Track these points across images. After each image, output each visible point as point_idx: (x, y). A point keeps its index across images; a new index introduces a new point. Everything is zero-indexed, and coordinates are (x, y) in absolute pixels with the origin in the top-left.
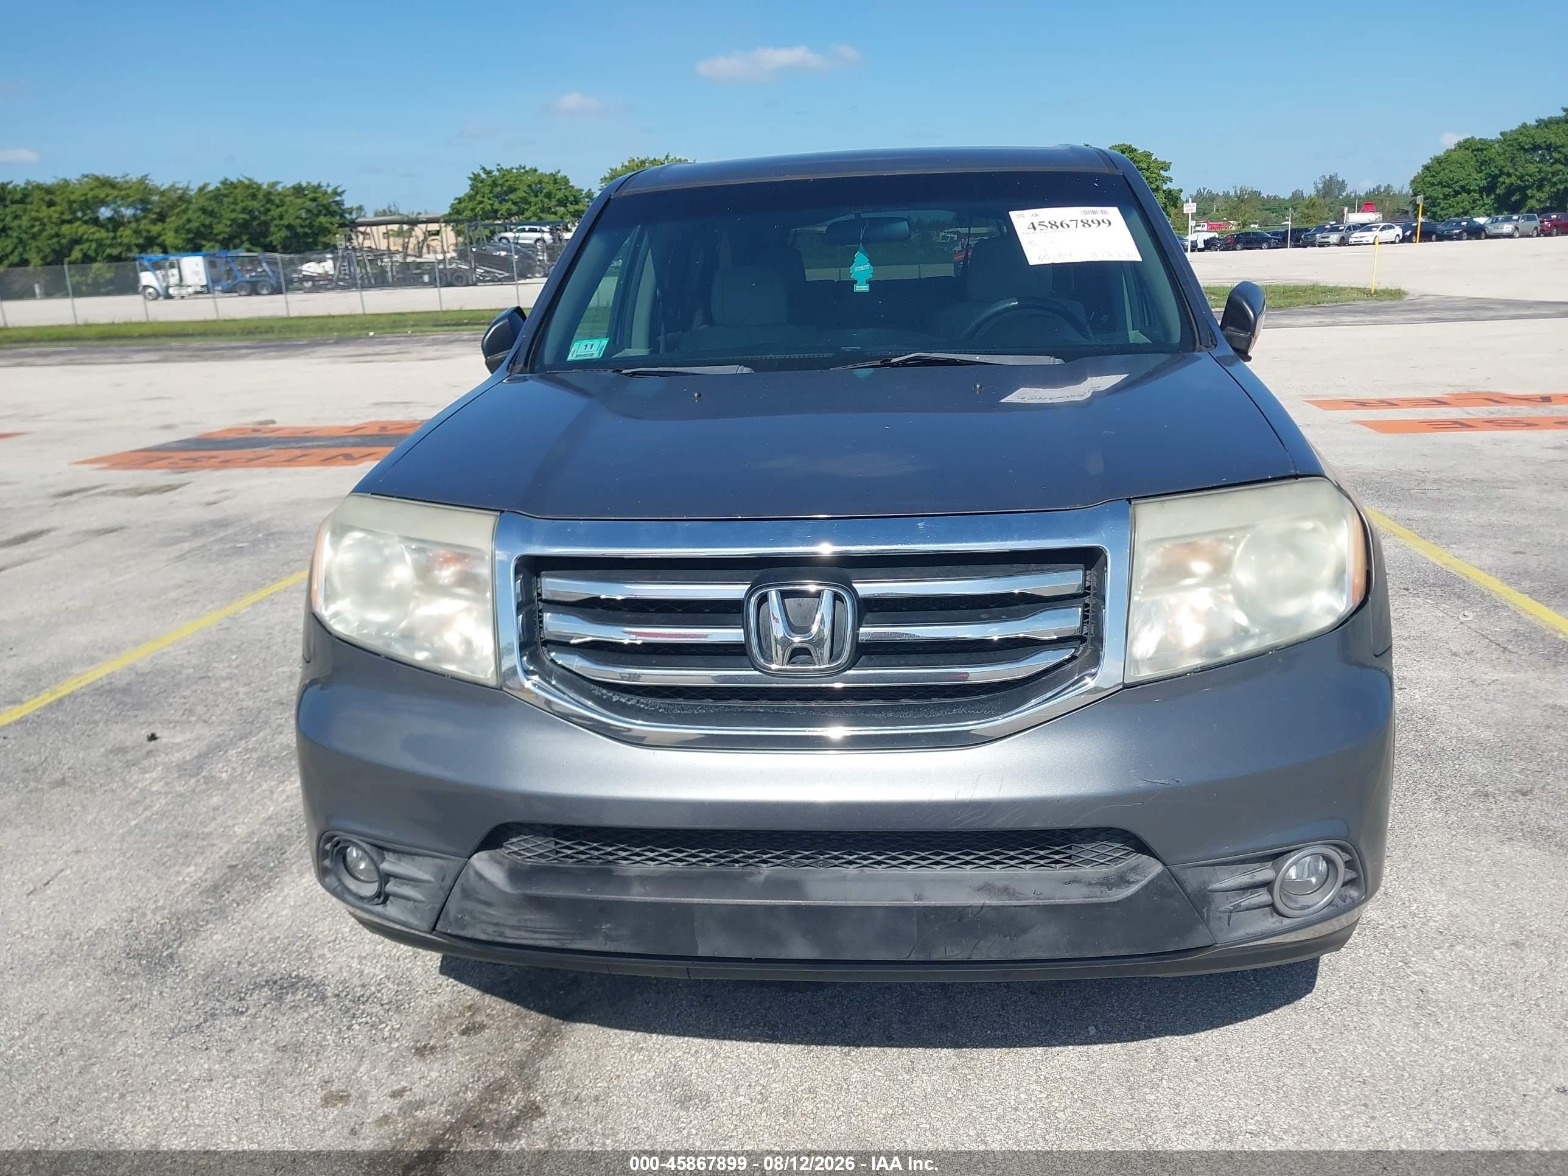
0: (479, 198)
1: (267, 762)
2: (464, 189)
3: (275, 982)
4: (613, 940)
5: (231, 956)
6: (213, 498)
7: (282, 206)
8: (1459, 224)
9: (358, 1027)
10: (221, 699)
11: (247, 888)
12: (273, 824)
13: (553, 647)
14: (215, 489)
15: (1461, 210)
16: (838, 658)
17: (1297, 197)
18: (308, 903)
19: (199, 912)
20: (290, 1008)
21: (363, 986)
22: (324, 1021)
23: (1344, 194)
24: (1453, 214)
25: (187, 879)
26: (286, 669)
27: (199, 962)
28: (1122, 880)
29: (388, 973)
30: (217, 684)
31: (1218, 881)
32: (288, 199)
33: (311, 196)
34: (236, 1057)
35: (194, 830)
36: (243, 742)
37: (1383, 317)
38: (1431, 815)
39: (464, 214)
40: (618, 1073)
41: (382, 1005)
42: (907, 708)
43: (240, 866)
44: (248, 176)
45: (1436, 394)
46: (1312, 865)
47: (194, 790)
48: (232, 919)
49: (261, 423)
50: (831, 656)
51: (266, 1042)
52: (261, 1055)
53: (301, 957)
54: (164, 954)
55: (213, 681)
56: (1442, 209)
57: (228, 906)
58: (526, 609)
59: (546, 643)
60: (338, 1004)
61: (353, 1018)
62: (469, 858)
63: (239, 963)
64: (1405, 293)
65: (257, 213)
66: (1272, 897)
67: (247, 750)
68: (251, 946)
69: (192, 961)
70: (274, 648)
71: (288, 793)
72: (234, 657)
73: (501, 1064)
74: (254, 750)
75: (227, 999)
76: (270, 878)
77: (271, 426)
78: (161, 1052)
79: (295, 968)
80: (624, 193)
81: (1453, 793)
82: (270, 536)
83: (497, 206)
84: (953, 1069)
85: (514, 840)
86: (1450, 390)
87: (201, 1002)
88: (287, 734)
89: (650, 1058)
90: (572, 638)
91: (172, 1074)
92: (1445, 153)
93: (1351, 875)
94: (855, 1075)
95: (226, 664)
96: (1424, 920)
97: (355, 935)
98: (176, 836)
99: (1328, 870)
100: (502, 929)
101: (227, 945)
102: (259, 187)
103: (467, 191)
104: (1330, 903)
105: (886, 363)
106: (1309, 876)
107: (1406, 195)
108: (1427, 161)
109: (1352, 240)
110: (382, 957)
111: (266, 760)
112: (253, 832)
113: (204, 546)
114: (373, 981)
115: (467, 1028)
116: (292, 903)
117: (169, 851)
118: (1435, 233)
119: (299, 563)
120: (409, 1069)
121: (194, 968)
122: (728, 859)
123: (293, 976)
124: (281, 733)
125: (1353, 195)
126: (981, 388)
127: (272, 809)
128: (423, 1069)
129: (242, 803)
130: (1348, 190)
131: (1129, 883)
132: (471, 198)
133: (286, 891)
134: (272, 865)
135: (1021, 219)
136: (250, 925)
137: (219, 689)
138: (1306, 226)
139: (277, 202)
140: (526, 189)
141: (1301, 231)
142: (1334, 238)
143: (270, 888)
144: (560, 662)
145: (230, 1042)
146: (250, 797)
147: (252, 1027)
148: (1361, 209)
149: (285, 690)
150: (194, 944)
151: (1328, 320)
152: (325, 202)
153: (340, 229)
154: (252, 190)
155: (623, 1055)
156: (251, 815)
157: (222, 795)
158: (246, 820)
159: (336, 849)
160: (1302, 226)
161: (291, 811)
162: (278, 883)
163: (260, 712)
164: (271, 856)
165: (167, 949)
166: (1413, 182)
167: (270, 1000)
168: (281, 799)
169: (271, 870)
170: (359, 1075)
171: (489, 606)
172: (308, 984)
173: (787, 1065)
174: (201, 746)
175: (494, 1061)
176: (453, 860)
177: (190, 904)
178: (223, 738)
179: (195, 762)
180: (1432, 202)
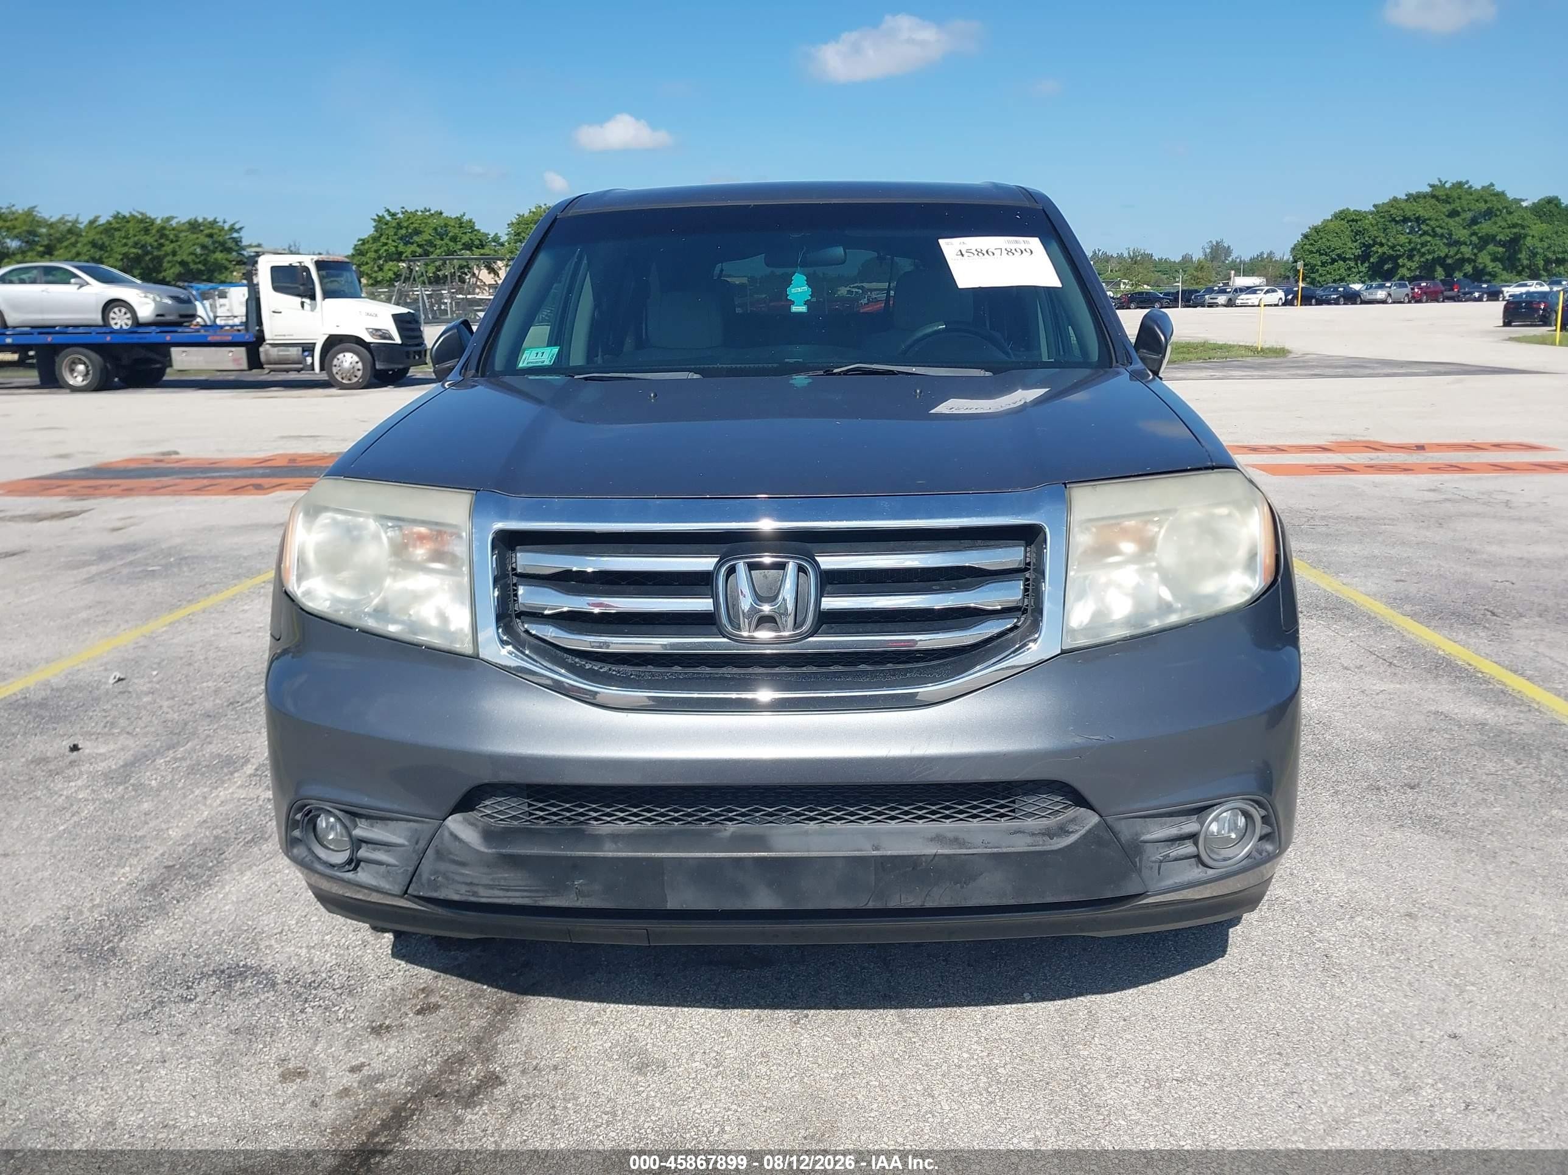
0: (383, 240)
1: (198, 770)
2: (368, 230)
3: (223, 972)
4: (584, 896)
5: (175, 949)
6: (119, 524)
7: (177, 241)
8: (1336, 290)
9: (311, 1010)
10: (144, 712)
11: (187, 886)
12: (209, 827)
13: (528, 618)
14: (121, 515)
15: (1338, 277)
16: (802, 626)
17: (1186, 260)
18: (251, 899)
19: (138, 909)
20: (240, 995)
21: (314, 973)
22: (276, 1005)
23: (1230, 259)
24: (1330, 280)
25: (123, 879)
26: (210, 684)
27: (142, 955)
28: (1062, 830)
29: (338, 961)
30: (139, 697)
31: (1149, 833)
32: (183, 234)
33: (207, 232)
34: (187, 1040)
35: (126, 833)
36: (171, 752)
37: (1269, 373)
38: (1329, 806)
39: (368, 255)
40: (575, 1045)
41: (334, 990)
42: (864, 673)
43: (178, 866)
44: (141, 210)
45: (1322, 442)
46: (1232, 821)
47: (123, 796)
48: (173, 914)
49: (164, 454)
50: (795, 623)
51: (218, 1026)
52: (213, 1038)
53: (247, 948)
54: (106, 948)
55: (134, 696)
56: (1321, 275)
57: (168, 903)
58: (502, 582)
59: (520, 615)
60: (289, 990)
61: (306, 1002)
62: (444, 820)
63: (184, 955)
64: (1289, 352)
65: (149, 248)
66: (1197, 847)
67: (176, 760)
68: (195, 939)
69: (134, 954)
70: (196, 665)
71: (223, 799)
72: (155, 673)
73: (459, 1040)
74: (183, 759)
75: (174, 987)
76: (210, 877)
77: (174, 457)
78: (110, 1037)
79: (242, 958)
80: (571, 213)
81: (1349, 787)
82: (183, 560)
83: (401, 248)
84: (899, 1033)
85: (487, 803)
86: (1334, 439)
87: (147, 991)
88: (217, 744)
89: (606, 1031)
90: (546, 609)
91: (124, 1057)
92: (1322, 223)
93: (1267, 829)
94: (805, 1041)
95: (147, 680)
96: (1327, 896)
97: (301, 927)
98: (107, 840)
99: (1247, 825)
100: (475, 889)
101: (170, 938)
102: (153, 222)
103: (372, 232)
104: (1248, 856)
105: (828, 373)
106: (1229, 832)
107: (1287, 262)
108: (1306, 230)
109: (1238, 302)
110: (331, 947)
111: (196, 768)
112: (188, 835)
113: (113, 569)
114: (323, 968)
115: (422, 1008)
116: (235, 900)
117: (101, 853)
118: (1315, 297)
119: (215, 585)
120: (366, 1046)
121: (138, 960)
122: (695, 818)
123: (241, 965)
124: (210, 743)
125: (1238, 260)
126: (921, 392)
127: (206, 813)
128: (380, 1046)
129: (175, 808)
130: (1234, 256)
131: (1068, 833)
132: (375, 239)
133: (227, 888)
134: (211, 864)
135: (950, 247)
136: (193, 920)
137: (141, 703)
138: (1196, 287)
139: (171, 237)
140: (431, 231)
141: (1192, 292)
142: (1222, 299)
143: (210, 885)
144: (534, 632)
145: (180, 1026)
146: (183, 802)
147: (202, 1013)
148: (1246, 274)
149: (211, 704)
150: (136, 938)
151: (1218, 374)
152: (220, 239)
153: (237, 267)
154: (145, 224)
155: (578, 1029)
156: (185, 819)
157: (152, 801)
158: (180, 824)
159: (306, 819)
160: (1191, 288)
161: (226, 814)
162: (218, 881)
163: (186, 724)
164: (209, 857)
165: (108, 943)
166: (1293, 249)
167: (218, 988)
168: (215, 804)
169: (210, 869)
170: (315, 1053)
171: (466, 579)
172: (257, 972)
173: (739, 1033)
174: (128, 756)
175: (451, 1038)
176: (428, 823)
177: (128, 901)
178: (149, 748)
179: (121, 771)
180: (1311, 269)
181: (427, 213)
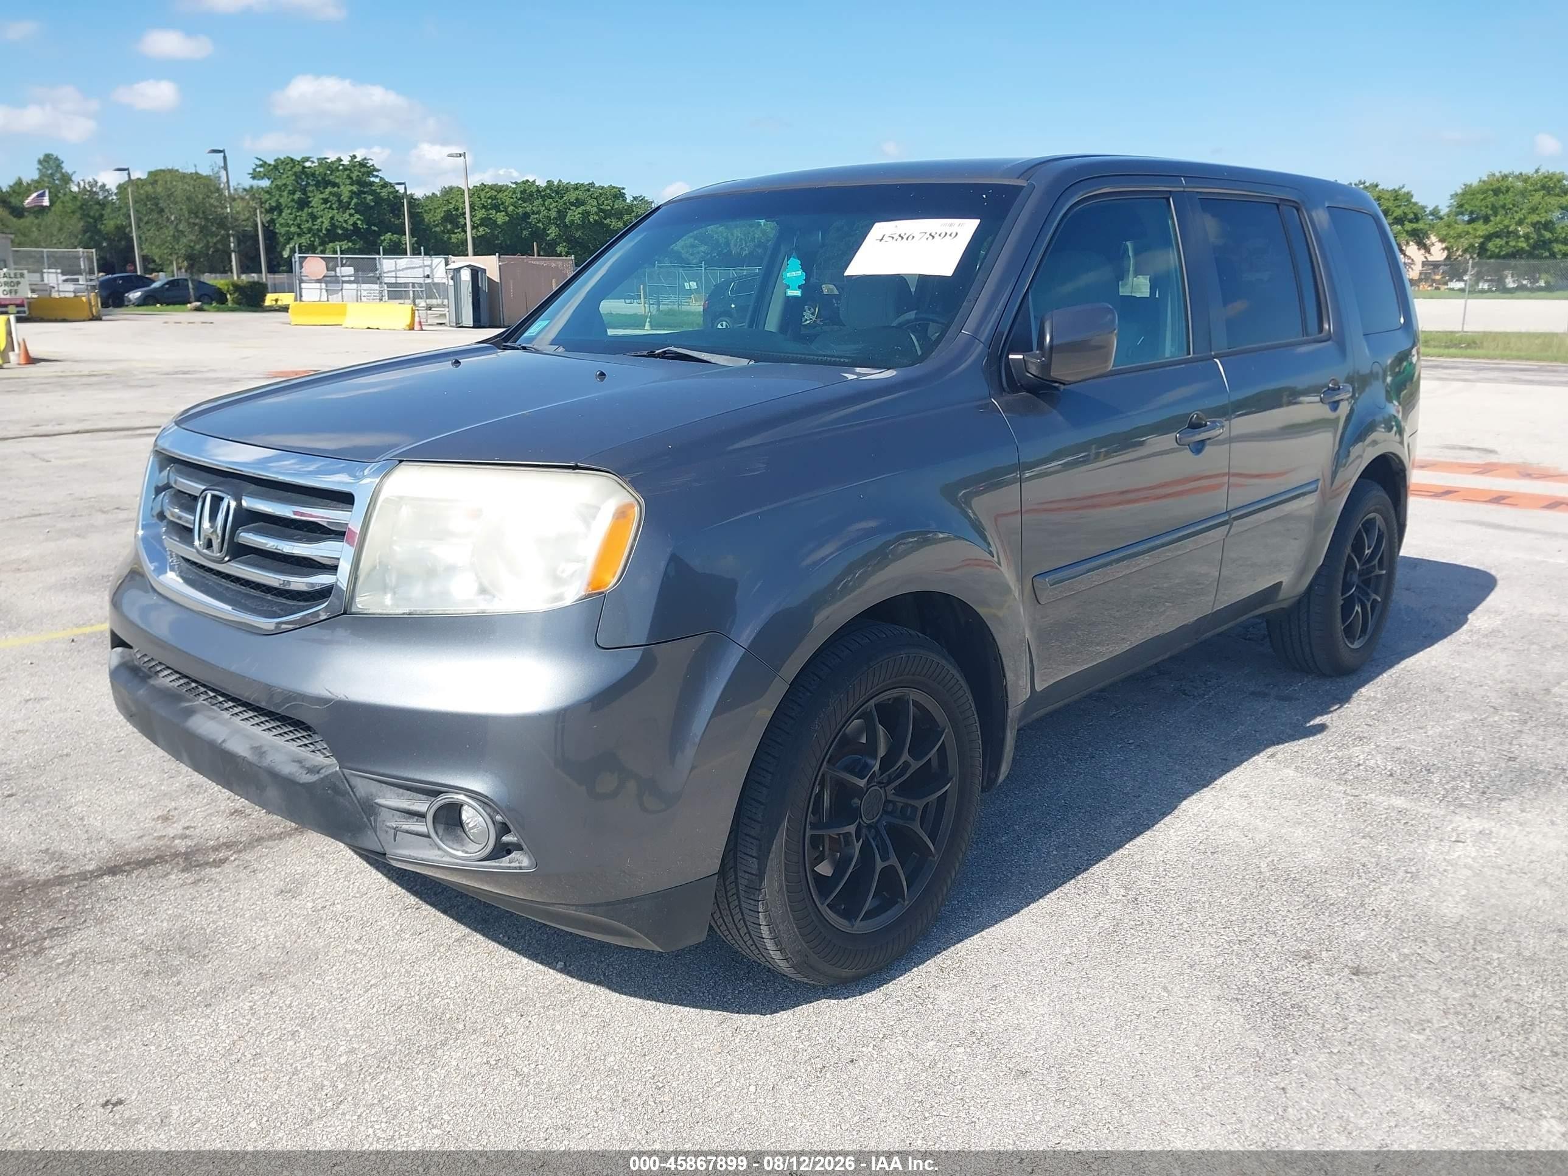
16: (222, 550)
31: (384, 798)
50: (220, 547)
66: (428, 829)
93: (513, 839)
105: (651, 354)
181: (1362, 186)
